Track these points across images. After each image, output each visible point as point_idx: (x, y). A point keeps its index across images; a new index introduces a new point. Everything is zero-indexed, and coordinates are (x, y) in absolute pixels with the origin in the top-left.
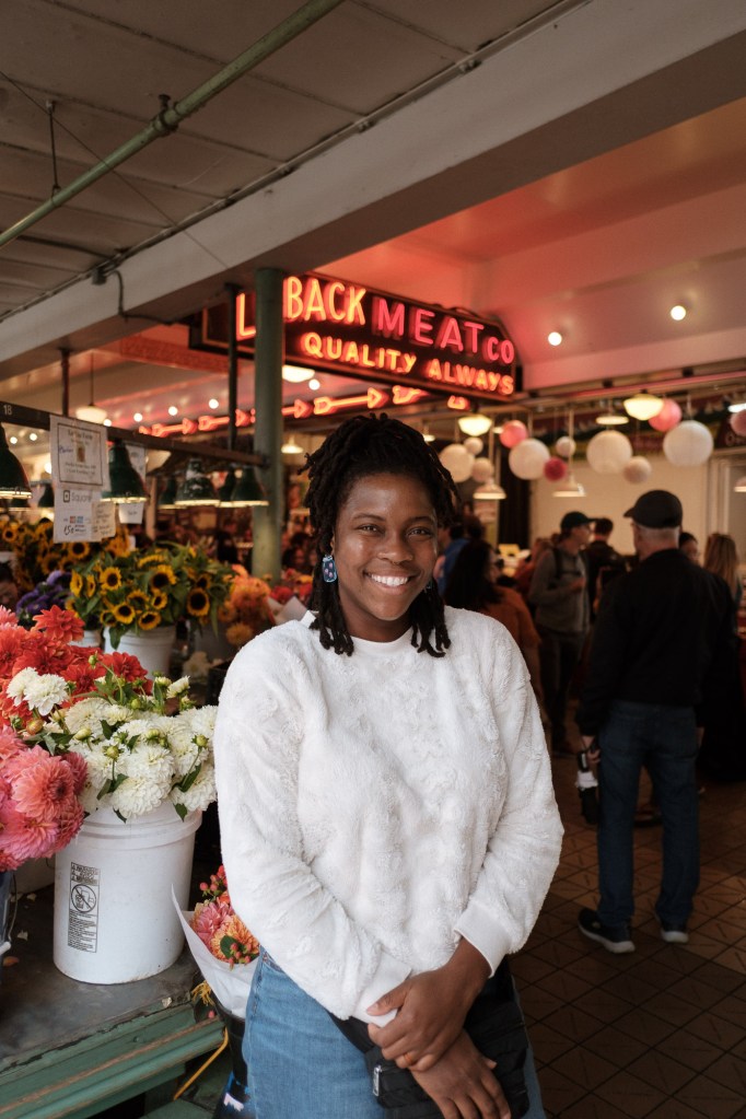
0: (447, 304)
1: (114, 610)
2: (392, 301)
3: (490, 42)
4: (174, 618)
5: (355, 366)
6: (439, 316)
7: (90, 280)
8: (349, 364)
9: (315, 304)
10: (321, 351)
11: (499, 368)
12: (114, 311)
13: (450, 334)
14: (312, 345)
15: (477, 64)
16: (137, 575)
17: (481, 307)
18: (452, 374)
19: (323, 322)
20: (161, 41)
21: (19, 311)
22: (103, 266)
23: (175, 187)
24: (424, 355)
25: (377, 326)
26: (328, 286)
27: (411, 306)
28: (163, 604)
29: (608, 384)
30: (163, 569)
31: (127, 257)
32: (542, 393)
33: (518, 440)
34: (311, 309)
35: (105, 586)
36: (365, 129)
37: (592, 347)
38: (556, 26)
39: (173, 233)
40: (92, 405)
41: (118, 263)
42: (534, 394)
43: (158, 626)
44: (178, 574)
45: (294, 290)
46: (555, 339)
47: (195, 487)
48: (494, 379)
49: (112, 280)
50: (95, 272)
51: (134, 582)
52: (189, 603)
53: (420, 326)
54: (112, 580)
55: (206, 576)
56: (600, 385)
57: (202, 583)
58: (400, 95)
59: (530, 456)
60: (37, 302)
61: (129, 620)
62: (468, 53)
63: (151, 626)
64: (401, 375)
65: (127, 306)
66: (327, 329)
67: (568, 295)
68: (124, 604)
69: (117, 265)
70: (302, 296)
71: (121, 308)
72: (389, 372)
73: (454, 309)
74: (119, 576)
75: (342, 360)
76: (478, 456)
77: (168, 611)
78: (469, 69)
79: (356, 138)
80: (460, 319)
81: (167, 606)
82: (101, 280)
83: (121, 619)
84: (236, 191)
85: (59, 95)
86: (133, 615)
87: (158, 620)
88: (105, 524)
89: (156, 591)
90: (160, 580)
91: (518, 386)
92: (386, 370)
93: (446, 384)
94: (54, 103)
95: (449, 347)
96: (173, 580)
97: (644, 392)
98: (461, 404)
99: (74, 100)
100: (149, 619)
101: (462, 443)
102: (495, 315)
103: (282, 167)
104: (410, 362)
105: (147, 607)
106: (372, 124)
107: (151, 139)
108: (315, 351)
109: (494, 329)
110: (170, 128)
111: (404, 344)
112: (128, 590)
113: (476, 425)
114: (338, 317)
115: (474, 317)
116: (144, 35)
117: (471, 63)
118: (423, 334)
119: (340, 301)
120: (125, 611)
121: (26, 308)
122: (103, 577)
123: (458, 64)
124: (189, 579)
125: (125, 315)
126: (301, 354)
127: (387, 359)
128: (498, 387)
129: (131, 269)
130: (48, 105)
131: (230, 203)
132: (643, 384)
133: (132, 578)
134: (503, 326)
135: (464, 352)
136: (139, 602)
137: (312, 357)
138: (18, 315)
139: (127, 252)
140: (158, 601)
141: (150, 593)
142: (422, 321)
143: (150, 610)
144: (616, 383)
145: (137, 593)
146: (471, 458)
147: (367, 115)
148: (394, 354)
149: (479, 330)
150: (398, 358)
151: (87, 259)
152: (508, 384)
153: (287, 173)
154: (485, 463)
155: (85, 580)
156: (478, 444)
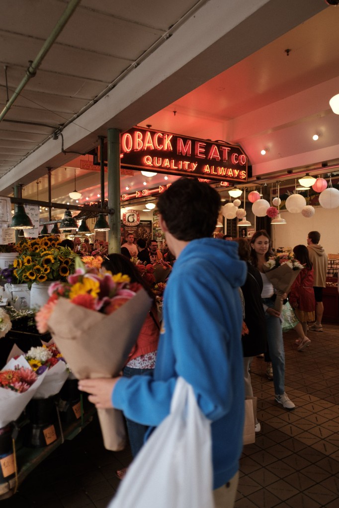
0: (213, 140)
1: (28, 274)
2: (185, 140)
3: (172, 26)
4: (53, 277)
5: (169, 169)
6: (208, 145)
7: (52, 138)
8: (166, 168)
9: (148, 142)
10: (152, 163)
11: (239, 167)
12: (60, 151)
13: (214, 153)
14: (148, 161)
15: (170, 36)
16: (38, 259)
17: (231, 140)
18: (216, 170)
19: (153, 150)
20: (37, 38)
21: (32, 153)
22: (57, 132)
23: (71, 97)
24: (201, 163)
25: (179, 151)
26: (156, 134)
27: (194, 141)
28: (48, 271)
29: (290, 172)
30: (49, 257)
31: (64, 127)
32: (262, 177)
33: (256, 199)
34: (147, 145)
35: (26, 264)
36: (136, 67)
37: (281, 155)
38: (194, 17)
39: (78, 116)
40: (75, 191)
41: (61, 130)
42: (258, 178)
43: (47, 280)
44: (55, 259)
45: (139, 137)
46: (263, 152)
47: (66, 222)
48: (236, 172)
49: (60, 137)
50: (53, 135)
51: (37, 262)
52: (60, 271)
53: (199, 150)
54: (29, 261)
55: (68, 259)
56: (286, 173)
57: (67, 263)
58: (146, 51)
59: (261, 206)
60: (37, 148)
61: (34, 278)
62: (165, 31)
63: (43, 280)
64: (191, 172)
65: (65, 148)
66: (154, 153)
67: (270, 132)
68: (31, 271)
69: (61, 131)
70: (143, 140)
71: (63, 149)
72: (186, 171)
73: (217, 141)
74: (31, 260)
75: (163, 166)
76: (239, 207)
77: (51, 274)
78: (167, 38)
79: (135, 70)
80: (219, 146)
81: (50, 272)
82: (56, 138)
83: (30, 277)
84: (96, 97)
85: (8, 63)
86: (35, 276)
87: (46, 278)
88: (10, 238)
89: (45, 266)
90: (48, 261)
91: (250, 175)
92: (182, 170)
93: (214, 175)
94: (7, 67)
95: (214, 159)
96: (53, 261)
97: (307, 175)
98: (226, 184)
99: (14, 65)
100: (42, 277)
101: (232, 202)
102: (237, 143)
103: (110, 85)
104: (195, 166)
105: (42, 273)
106: (138, 64)
107: (28, 79)
108: (149, 163)
109: (237, 149)
110: (33, 74)
111: (192, 158)
112: (34, 265)
113: (236, 193)
114: (160, 148)
115: (227, 145)
116: (30, 36)
117: (168, 35)
118: (200, 153)
119: (161, 141)
120: (32, 274)
121: (34, 151)
122: (25, 260)
123: (163, 36)
124: (59, 260)
125: (64, 152)
126: (143, 164)
127: (183, 165)
128: (239, 175)
129: (66, 132)
130: (5, 68)
131: (96, 102)
132: (307, 171)
133: (36, 260)
134: (241, 148)
135: (222, 160)
136: (38, 270)
137: (148, 166)
138: (32, 154)
139: (64, 126)
140: (46, 270)
141: (43, 267)
142: (200, 147)
143: (43, 274)
144: (294, 171)
145: (38, 267)
146: (237, 208)
147: (135, 61)
148: (187, 163)
149: (228, 150)
150: (189, 165)
151: (51, 129)
152: (243, 174)
153: (113, 88)
154: (243, 210)
155: (18, 262)
156: (239, 202)
